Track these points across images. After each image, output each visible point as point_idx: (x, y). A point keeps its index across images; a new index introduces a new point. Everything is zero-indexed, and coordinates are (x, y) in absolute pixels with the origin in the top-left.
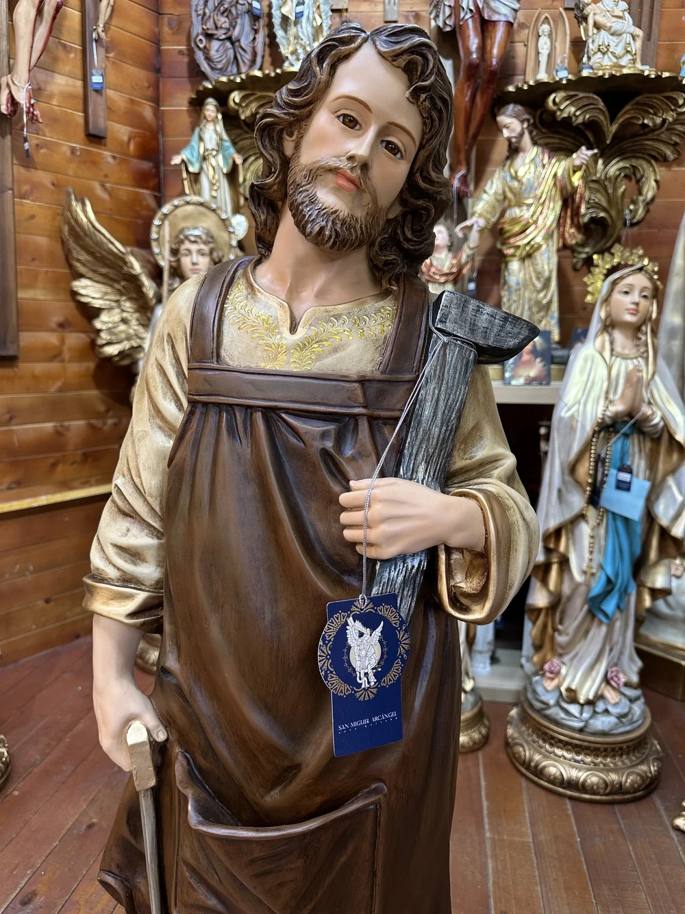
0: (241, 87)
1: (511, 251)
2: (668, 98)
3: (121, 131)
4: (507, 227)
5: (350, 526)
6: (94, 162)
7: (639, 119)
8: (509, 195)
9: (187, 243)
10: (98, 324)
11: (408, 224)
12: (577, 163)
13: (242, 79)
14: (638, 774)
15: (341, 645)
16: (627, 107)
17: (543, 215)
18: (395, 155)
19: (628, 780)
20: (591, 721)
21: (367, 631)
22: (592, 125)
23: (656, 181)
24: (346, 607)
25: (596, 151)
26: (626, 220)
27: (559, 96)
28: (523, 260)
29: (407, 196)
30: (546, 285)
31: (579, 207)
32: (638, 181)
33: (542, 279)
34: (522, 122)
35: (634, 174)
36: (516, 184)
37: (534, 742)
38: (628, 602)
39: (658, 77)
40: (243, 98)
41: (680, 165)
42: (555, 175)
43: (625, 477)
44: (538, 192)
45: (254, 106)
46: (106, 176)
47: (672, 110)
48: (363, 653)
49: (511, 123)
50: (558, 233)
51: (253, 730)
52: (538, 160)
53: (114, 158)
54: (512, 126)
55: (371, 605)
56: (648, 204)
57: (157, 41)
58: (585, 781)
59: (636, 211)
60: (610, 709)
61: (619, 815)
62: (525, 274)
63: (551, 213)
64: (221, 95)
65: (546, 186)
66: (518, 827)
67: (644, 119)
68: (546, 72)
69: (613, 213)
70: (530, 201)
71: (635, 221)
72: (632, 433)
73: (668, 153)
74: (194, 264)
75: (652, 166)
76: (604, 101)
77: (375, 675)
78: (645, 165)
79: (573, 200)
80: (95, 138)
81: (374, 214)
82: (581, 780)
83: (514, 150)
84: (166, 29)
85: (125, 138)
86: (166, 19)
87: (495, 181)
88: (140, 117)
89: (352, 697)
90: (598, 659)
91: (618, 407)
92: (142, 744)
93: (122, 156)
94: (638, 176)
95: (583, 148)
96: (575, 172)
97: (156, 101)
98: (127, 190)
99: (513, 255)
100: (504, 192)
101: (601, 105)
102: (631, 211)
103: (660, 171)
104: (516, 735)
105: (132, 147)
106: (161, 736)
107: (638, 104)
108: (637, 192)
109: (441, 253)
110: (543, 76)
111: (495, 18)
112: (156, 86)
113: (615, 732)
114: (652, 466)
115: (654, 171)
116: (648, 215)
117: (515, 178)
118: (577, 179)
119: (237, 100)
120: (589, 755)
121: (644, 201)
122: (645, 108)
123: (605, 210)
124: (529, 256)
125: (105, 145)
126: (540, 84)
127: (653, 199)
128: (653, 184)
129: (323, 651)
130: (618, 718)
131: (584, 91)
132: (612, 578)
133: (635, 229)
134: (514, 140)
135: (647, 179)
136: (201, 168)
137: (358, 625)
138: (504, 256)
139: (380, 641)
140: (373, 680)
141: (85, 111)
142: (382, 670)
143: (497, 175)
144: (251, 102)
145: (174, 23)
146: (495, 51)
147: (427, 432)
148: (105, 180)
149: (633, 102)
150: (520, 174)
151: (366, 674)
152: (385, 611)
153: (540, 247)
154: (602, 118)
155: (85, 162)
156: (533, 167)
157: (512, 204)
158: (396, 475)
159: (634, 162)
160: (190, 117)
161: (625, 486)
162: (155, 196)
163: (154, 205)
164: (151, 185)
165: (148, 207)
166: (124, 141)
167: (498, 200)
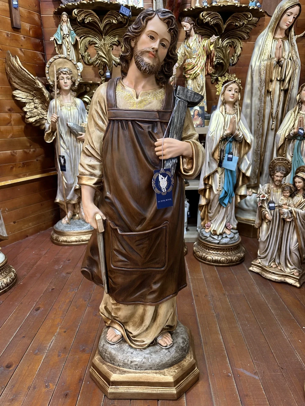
0: (77, 7)
1: (188, 76)
2: (244, 14)
3: (27, 26)
4: (186, 67)
5: (158, 151)
6: (16, 40)
7: (234, 23)
8: (187, 54)
9: (62, 74)
10: (25, 109)
11: (166, 67)
12: (212, 41)
13: (78, 4)
14: (237, 256)
15: (157, 181)
16: (230, 18)
17: (200, 62)
18: (164, 47)
19: (234, 258)
20: (221, 240)
21: (164, 178)
22: (217, 25)
23: (241, 48)
24: (158, 171)
25: (218, 36)
26: (230, 63)
27: (204, 13)
28: (193, 79)
29: (166, 59)
30: (202, 90)
31: (213, 58)
32: (234, 48)
33: (200, 87)
34: (191, 24)
35: (233, 45)
36: (189, 49)
37: (203, 250)
38: (233, 200)
39: (241, 6)
40: (79, 12)
41: (249, 41)
42: (204, 46)
43: (230, 156)
44: (198, 53)
45: (83, 16)
46: (22, 46)
47: (246, 20)
48: (163, 183)
49: (187, 25)
50: (205, 68)
51: (133, 209)
52: (197, 40)
53: (24, 37)
55: (164, 171)
56: (238, 57)
58: (220, 259)
59: (234, 60)
60: (228, 236)
61: (232, 269)
62: (194, 85)
63: (203, 61)
64: (69, 11)
65: (200, 50)
66: (199, 274)
67: (236, 23)
68: (199, 3)
69: (225, 61)
70: (194, 56)
71: (234, 63)
72: (233, 141)
73: (245, 36)
74: (65, 83)
75: (239, 41)
76: (221, 16)
77: (166, 189)
78: (237, 41)
79: (211, 56)
80: (16, 29)
81: (158, 64)
82: (219, 259)
83: (188, 36)
85: (28, 29)
87: (181, 48)
88: (34, 19)
89: (161, 194)
90: (223, 220)
91: (228, 132)
92: (100, 220)
93: (27, 38)
94: (235, 45)
95: (214, 35)
96: (211, 45)
97: (39, 12)
98: (31, 52)
99: (189, 78)
100: (185, 52)
101: (220, 17)
102: (232, 59)
103: (242, 43)
104: (197, 249)
105: (31, 33)
106: (105, 218)
107: (233, 17)
108: (234, 52)
110: (198, 5)
112: (39, 6)
113: (229, 243)
114: (239, 152)
115: (240, 43)
116: (238, 61)
117: (189, 47)
118: (212, 47)
119: (76, 13)
120: (221, 252)
121: (237, 55)
122: (237, 18)
123: (222, 59)
124: (195, 78)
125: (20, 32)
126: (197, 8)
127: (240, 55)
128: (240, 48)
129: (153, 183)
130: (230, 239)
131: (214, 11)
132: (227, 191)
133: (234, 66)
134: (188, 32)
135: (238, 46)
136: (62, 42)
137: (161, 176)
138: (186, 78)
139: (167, 180)
140: (165, 190)
141: (11, 17)
142: (167, 188)
143: (182, 46)
144: (82, 14)
147: (176, 126)
148: (21, 47)
149: (232, 16)
150: (191, 45)
151: (164, 189)
152: (168, 173)
153: (199, 75)
154: (220, 22)
155: (13, 40)
156: (195, 42)
157: (188, 57)
158: (168, 137)
159: (233, 40)
160: (54, 19)
161: (230, 159)
162: (42, 54)
163: (42, 58)
164: (40, 49)
165: (39, 59)
166: (27, 30)
167: (183, 56)
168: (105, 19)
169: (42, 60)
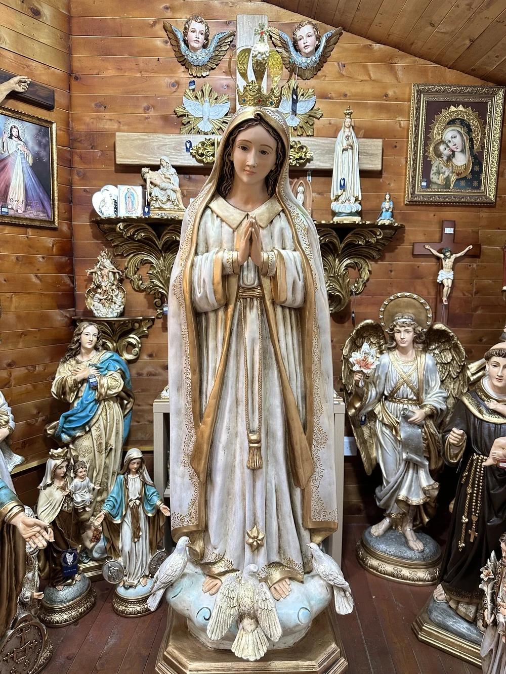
2: (371, 231)
3: (49, 242)
6: (31, 263)
7: (356, 241)
16: (349, 235)
26: (353, 293)
35: (357, 266)
39: (364, 224)
40: (125, 227)
45: (132, 231)
46: (38, 270)
53: (43, 258)
56: (365, 283)
57: (70, 184)
59: (358, 287)
67: (358, 242)
71: (358, 292)
73: (375, 254)
75: (366, 262)
76: (336, 233)
78: (362, 262)
84: (76, 177)
85: (51, 245)
86: (76, 171)
88: (60, 232)
93: (48, 257)
94: (359, 268)
97: (70, 219)
98: (51, 276)
101: (334, 234)
102: (355, 287)
103: (371, 264)
105: (54, 250)
107: (354, 234)
108: (359, 276)
112: (70, 211)
115: (368, 265)
116: (366, 288)
119: (121, 228)
121: (363, 281)
122: (358, 235)
128: (368, 272)
135: (364, 269)
144: (130, 229)
145: (81, 174)
149: (352, 232)
154: (335, 240)
155: (25, 264)
159: (356, 260)
160: (91, 229)
162: (69, 276)
163: (68, 281)
164: (67, 270)
165: (65, 284)
166: (49, 247)
168: (165, 235)
169: (69, 285)
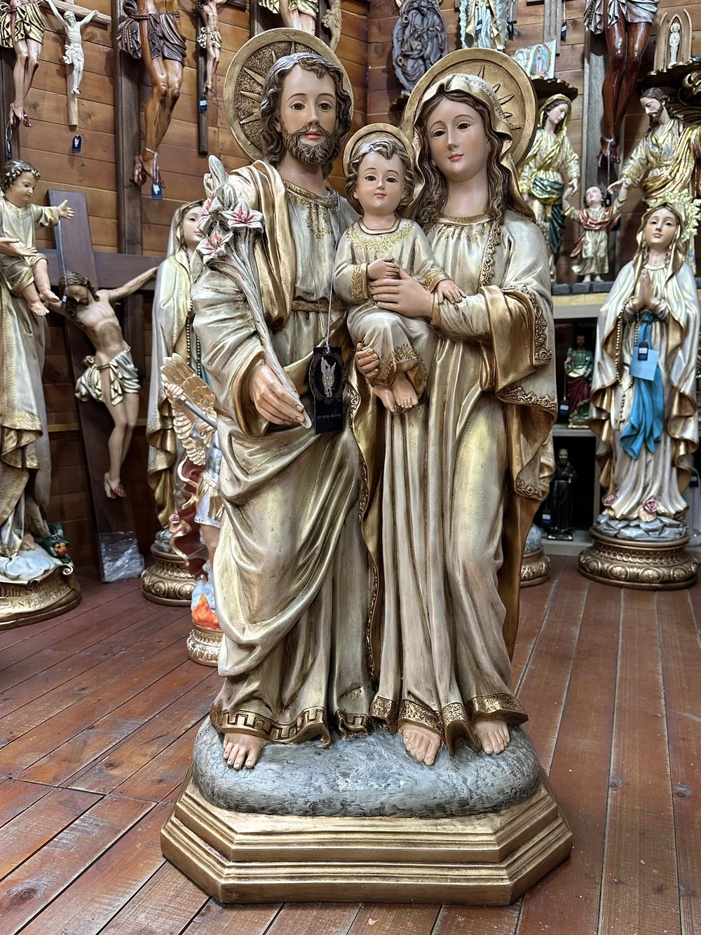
4: (650, 184)
8: (651, 159)
17: (680, 172)
27: (694, 76)
34: (661, 101)
36: (657, 150)
42: (689, 140)
44: (675, 155)
49: (652, 103)
50: (692, 185)
52: (675, 130)
54: (653, 105)
57: (365, 64)
63: (687, 170)
65: (681, 150)
70: (668, 162)
83: (655, 123)
84: (373, 55)
86: (372, 47)
87: (639, 149)
97: (365, 109)
109: (595, 208)
111: (637, 20)
112: (364, 98)
117: (657, 145)
134: (654, 115)
145: (379, 49)
146: (637, 46)
150: (660, 141)
156: (670, 135)
157: (654, 165)
167: (642, 164)
